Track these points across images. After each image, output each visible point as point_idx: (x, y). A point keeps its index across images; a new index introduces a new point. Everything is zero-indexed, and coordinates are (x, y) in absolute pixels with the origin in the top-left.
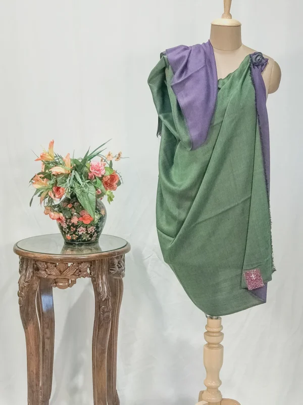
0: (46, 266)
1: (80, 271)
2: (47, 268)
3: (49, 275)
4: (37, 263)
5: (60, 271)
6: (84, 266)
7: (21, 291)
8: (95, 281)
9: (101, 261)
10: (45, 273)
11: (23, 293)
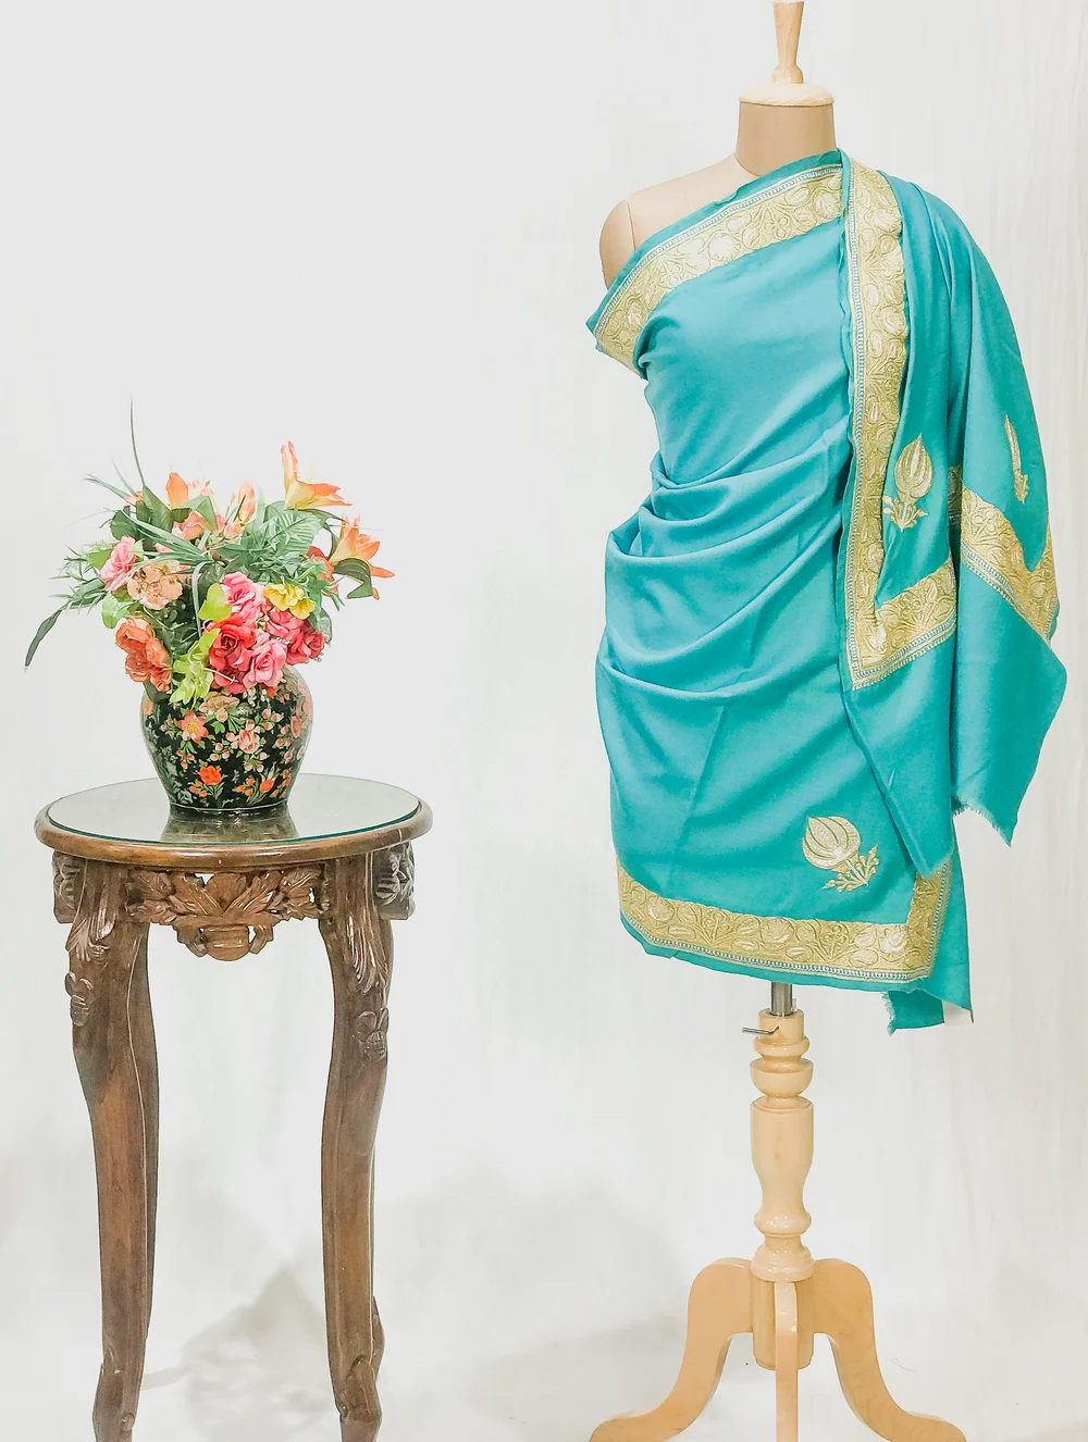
0: (168, 883)
1: (286, 899)
2: (174, 892)
3: (178, 914)
4: (134, 875)
5: (221, 901)
6: (298, 881)
7: (81, 974)
8: (334, 929)
9: (354, 862)
10: (164, 908)
11: (87, 982)
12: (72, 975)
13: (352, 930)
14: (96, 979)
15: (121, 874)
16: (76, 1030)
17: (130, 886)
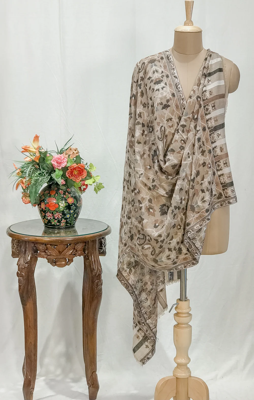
0: (45, 247)
1: (76, 251)
3: (48, 255)
4: (36, 245)
6: (80, 247)
7: (21, 272)
8: (88, 259)
9: (94, 241)
10: (44, 254)
11: (23, 274)
12: (19, 272)
13: (93, 259)
14: (26, 273)
15: (33, 245)
16: (20, 286)
17: (35, 248)
